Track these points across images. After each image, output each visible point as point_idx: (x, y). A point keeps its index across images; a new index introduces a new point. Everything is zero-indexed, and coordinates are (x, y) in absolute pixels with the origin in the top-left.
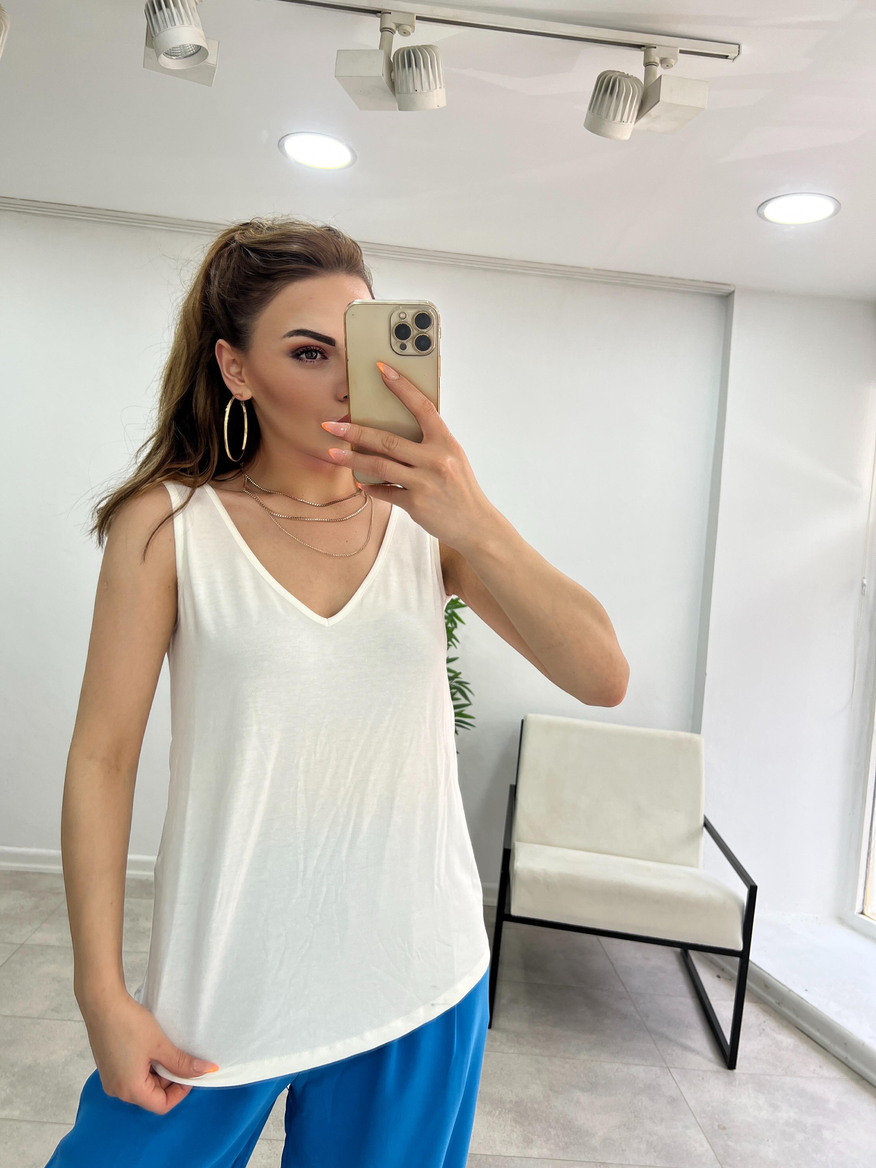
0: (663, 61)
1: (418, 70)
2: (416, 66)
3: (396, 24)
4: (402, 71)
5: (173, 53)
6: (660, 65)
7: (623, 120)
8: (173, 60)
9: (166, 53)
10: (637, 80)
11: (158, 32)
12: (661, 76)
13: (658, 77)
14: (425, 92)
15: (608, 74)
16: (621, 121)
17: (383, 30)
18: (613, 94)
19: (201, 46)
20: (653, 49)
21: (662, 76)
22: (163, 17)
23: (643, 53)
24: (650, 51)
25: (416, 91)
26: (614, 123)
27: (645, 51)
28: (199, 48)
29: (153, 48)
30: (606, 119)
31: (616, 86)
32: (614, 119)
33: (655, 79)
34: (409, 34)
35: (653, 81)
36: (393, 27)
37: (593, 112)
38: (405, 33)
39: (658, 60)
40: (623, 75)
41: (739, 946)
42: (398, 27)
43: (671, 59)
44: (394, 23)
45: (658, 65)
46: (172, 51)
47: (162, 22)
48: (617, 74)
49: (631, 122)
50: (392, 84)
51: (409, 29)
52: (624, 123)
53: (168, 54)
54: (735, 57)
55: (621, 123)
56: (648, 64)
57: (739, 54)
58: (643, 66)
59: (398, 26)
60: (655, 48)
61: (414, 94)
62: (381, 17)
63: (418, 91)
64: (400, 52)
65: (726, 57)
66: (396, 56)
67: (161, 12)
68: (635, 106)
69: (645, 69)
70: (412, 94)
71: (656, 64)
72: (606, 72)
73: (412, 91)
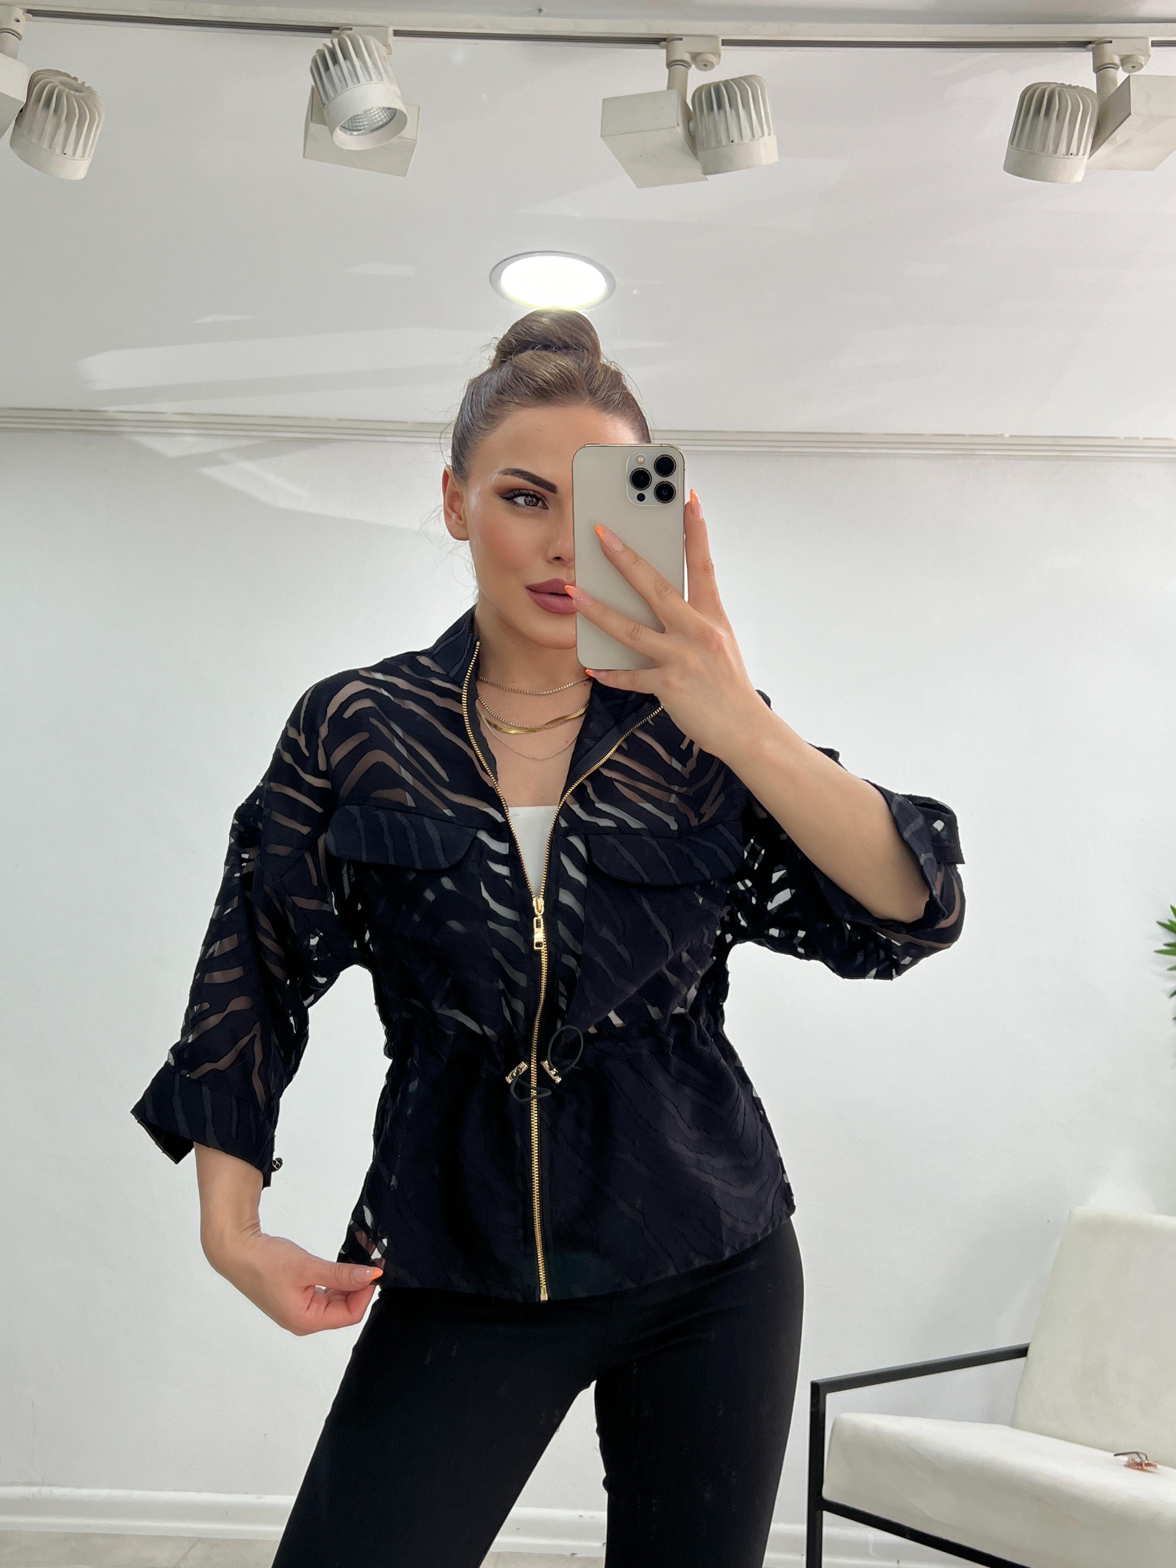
0: (1125, 60)
1: (733, 112)
2: (730, 106)
3: (690, 53)
4: (708, 117)
5: (354, 125)
6: (1121, 68)
7: (1071, 152)
8: (352, 137)
9: (342, 126)
10: (1086, 91)
11: (333, 95)
12: (1126, 80)
14: (745, 142)
15: (1040, 87)
16: (1067, 153)
17: (670, 64)
18: (1050, 115)
19: (396, 109)
20: (1107, 45)
21: (1129, 81)
22: (340, 74)
23: (1091, 53)
24: (1103, 47)
25: (732, 141)
26: (1057, 157)
27: (1093, 50)
28: (393, 114)
29: (321, 120)
30: (1041, 153)
31: (1053, 102)
32: (1055, 152)
33: (1118, 85)
34: (712, 65)
35: (1114, 90)
36: (687, 58)
37: (1018, 145)
38: (705, 65)
39: (1117, 60)
40: (1061, 86)
42: (695, 59)
43: (1140, 56)
44: (688, 53)
46: (352, 122)
47: (340, 80)
48: (1053, 85)
50: (693, 141)
51: (712, 58)
52: (1072, 156)
53: (347, 128)
55: (1067, 157)
56: (1100, 68)
58: (1093, 73)
59: (695, 56)
60: (1111, 42)
61: (729, 146)
62: (666, 47)
63: (736, 141)
64: (703, 90)
66: (696, 96)
67: (337, 67)
68: (1089, 129)
69: (1097, 77)
70: (725, 146)
71: (1115, 67)
72: (1033, 84)
73: (725, 142)
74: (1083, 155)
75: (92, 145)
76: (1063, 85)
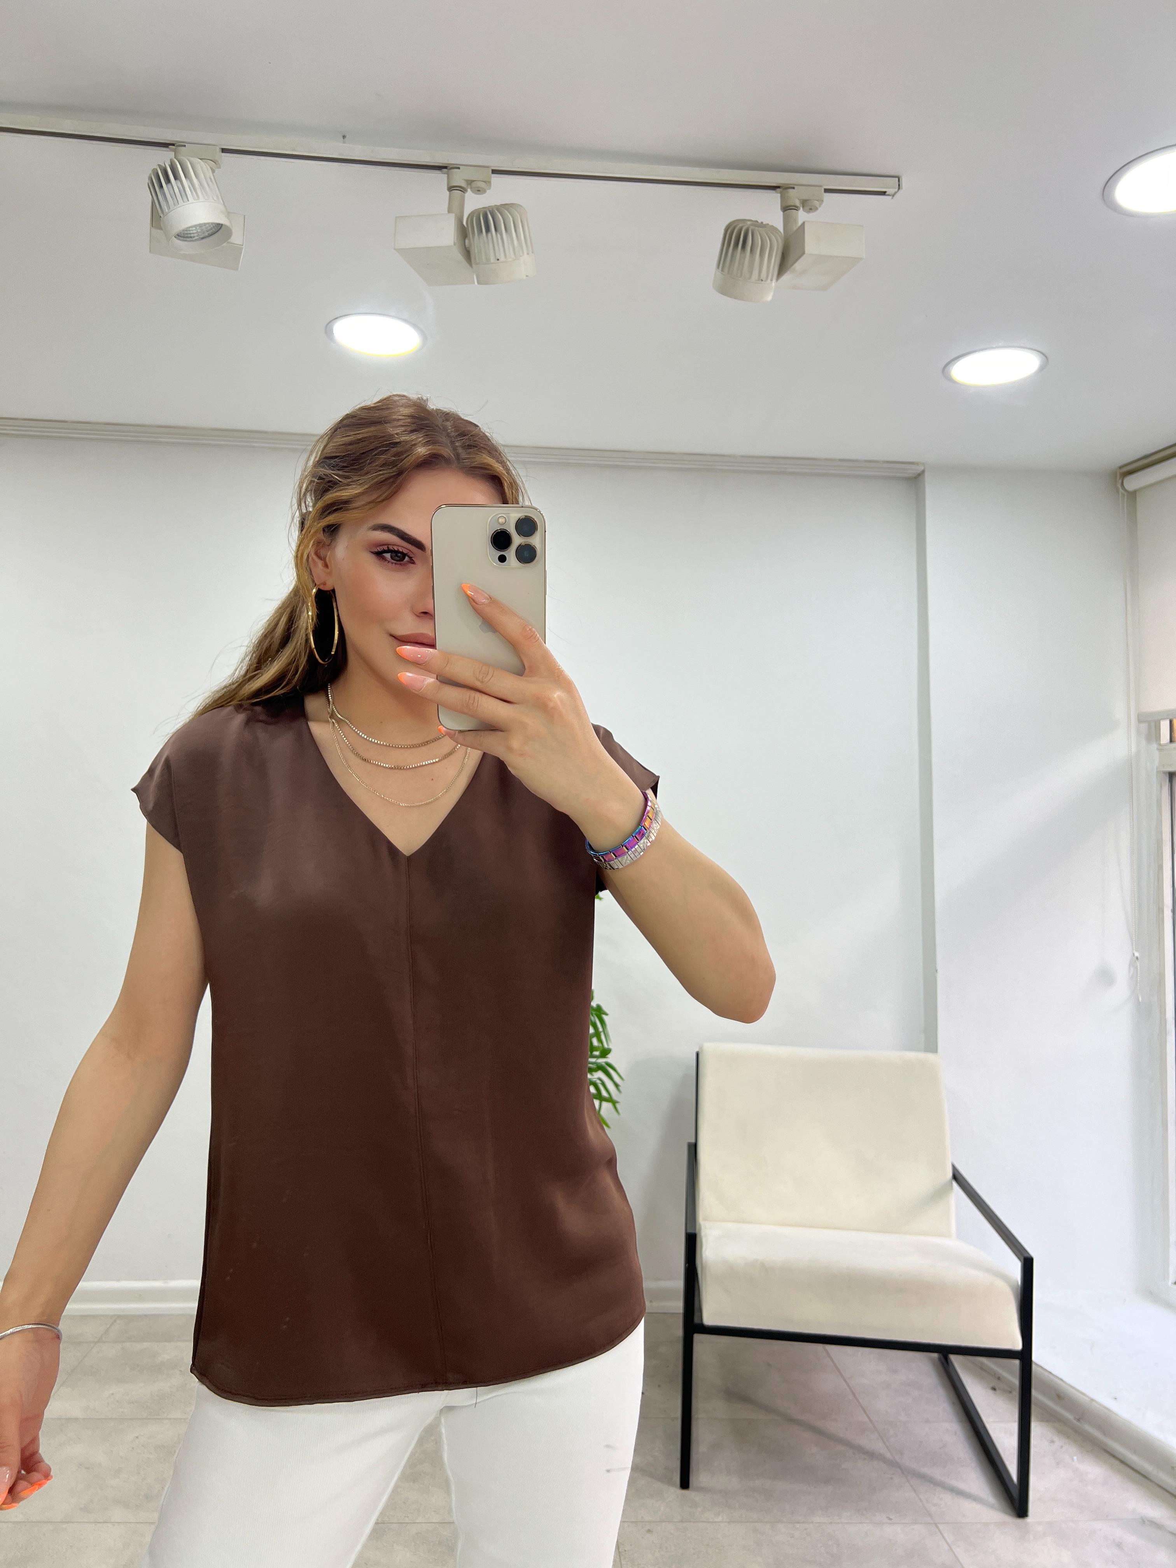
0: (804, 203)
1: (499, 235)
2: (496, 230)
3: (467, 180)
4: (479, 238)
5: (187, 234)
6: (801, 208)
7: (761, 279)
8: (187, 243)
9: (178, 235)
10: (774, 229)
11: (167, 211)
12: (804, 223)
13: (800, 223)
14: (509, 260)
15: (739, 224)
16: (759, 279)
17: (451, 189)
18: (746, 248)
19: (222, 225)
20: (791, 191)
21: (806, 223)
22: (172, 193)
23: (779, 195)
24: (788, 192)
25: (499, 260)
26: (750, 281)
27: (781, 193)
28: (219, 227)
29: (161, 229)
30: (739, 278)
31: (748, 237)
32: (750, 278)
33: (797, 227)
34: (484, 191)
35: (795, 229)
36: (463, 184)
37: (722, 270)
38: (479, 191)
39: (798, 203)
40: (755, 223)
41: (1017, 1344)
42: (470, 184)
43: (816, 200)
44: (465, 180)
45: (799, 209)
46: (186, 232)
47: (172, 198)
48: (749, 223)
50: (467, 254)
51: (483, 185)
52: (762, 282)
53: (180, 236)
54: (896, 193)
55: (759, 283)
56: (786, 208)
57: (899, 189)
58: (781, 212)
59: (470, 182)
60: (794, 188)
61: (497, 263)
62: (448, 174)
63: (502, 261)
64: (475, 215)
65: (884, 193)
66: (469, 219)
67: (169, 185)
68: (775, 260)
69: (784, 215)
70: (492, 263)
71: (796, 208)
72: (734, 221)
73: (492, 260)
74: (772, 280)
76: (757, 223)
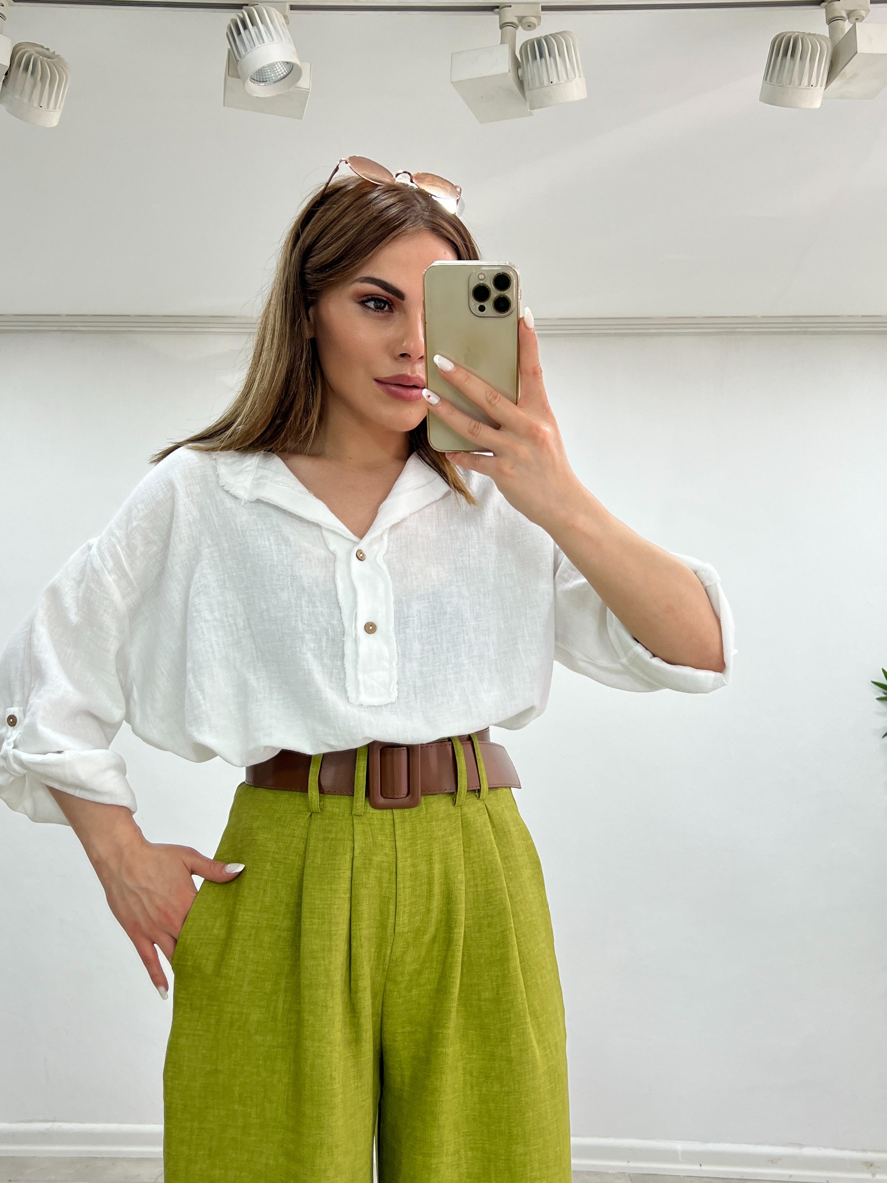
0: (850, 14)
1: (552, 59)
2: (550, 55)
3: (518, 17)
4: (533, 63)
5: (261, 78)
7: (811, 84)
8: (260, 87)
9: (252, 78)
10: (821, 38)
11: (244, 53)
12: (852, 30)
14: (562, 83)
15: (786, 35)
17: (502, 26)
19: (294, 64)
20: (837, 3)
22: (249, 37)
23: (824, 10)
25: (552, 82)
26: (800, 89)
27: (825, 7)
28: (291, 67)
29: (236, 73)
30: (789, 86)
31: (797, 45)
32: (800, 84)
34: (534, 26)
35: (843, 36)
36: (515, 21)
37: (771, 80)
38: (529, 26)
39: (844, 14)
42: (521, 21)
43: (862, 11)
45: (846, 19)
46: (258, 75)
47: (249, 41)
48: (797, 33)
49: (821, 86)
50: (521, 83)
51: (534, 20)
52: (811, 89)
53: (255, 79)
55: (808, 88)
56: (831, 20)
58: (826, 24)
61: (550, 86)
62: (499, 13)
64: (529, 42)
66: (523, 49)
67: (247, 31)
68: (825, 65)
69: (829, 27)
70: (546, 87)
71: (841, 18)
72: (781, 33)
73: (546, 83)
75: (62, 99)
76: (803, 33)
